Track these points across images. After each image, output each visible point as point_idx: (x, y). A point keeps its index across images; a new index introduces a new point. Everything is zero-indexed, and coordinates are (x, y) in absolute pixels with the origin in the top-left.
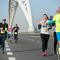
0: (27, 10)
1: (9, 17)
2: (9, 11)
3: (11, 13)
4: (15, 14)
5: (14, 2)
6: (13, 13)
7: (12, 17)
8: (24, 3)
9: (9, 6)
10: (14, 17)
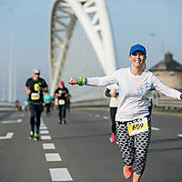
0: (101, 38)
1: (52, 56)
2: (52, 40)
3: (56, 46)
4: (67, 47)
5: (66, 15)
6: (63, 46)
7: (61, 55)
8: (92, 18)
9: (53, 26)
10: (64, 56)
